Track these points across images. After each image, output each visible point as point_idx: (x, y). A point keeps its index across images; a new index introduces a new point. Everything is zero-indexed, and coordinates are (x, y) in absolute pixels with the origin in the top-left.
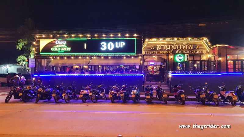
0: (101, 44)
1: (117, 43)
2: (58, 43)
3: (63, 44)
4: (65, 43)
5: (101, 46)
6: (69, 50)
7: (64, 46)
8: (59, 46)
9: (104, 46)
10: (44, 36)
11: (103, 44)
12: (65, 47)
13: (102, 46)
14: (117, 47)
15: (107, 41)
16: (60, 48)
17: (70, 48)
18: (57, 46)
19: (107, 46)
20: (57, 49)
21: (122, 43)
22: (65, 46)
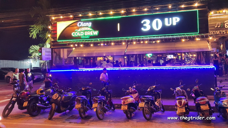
0: (142, 22)
1: (166, 20)
2: (81, 26)
3: (87, 27)
4: (90, 24)
5: (142, 25)
6: (96, 34)
7: (89, 29)
8: (83, 29)
9: (147, 25)
10: (62, 17)
11: (145, 23)
12: (90, 31)
13: (144, 25)
14: (167, 24)
15: (152, 18)
16: (84, 31)
17: (97, 31)
18: (79, 30)
19: (151, 24)
20: (80, 34)
21: (174, 18)
22: (91, 29)
